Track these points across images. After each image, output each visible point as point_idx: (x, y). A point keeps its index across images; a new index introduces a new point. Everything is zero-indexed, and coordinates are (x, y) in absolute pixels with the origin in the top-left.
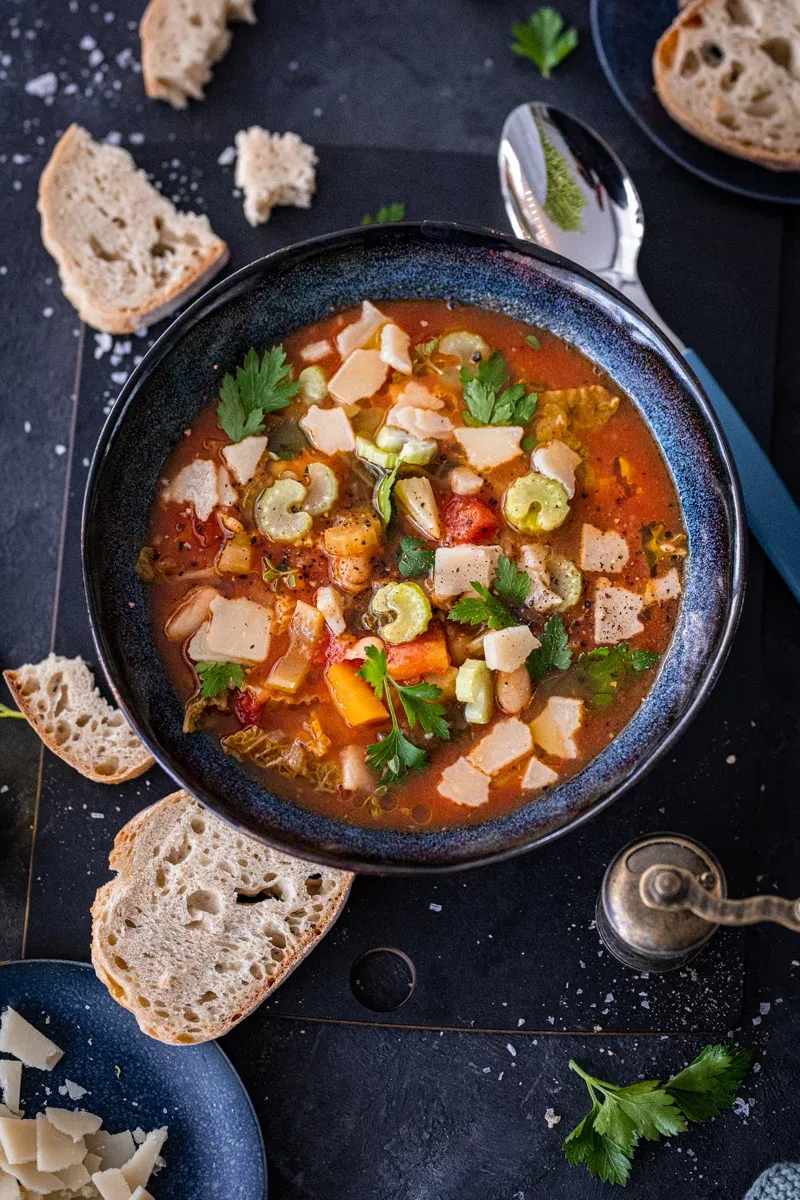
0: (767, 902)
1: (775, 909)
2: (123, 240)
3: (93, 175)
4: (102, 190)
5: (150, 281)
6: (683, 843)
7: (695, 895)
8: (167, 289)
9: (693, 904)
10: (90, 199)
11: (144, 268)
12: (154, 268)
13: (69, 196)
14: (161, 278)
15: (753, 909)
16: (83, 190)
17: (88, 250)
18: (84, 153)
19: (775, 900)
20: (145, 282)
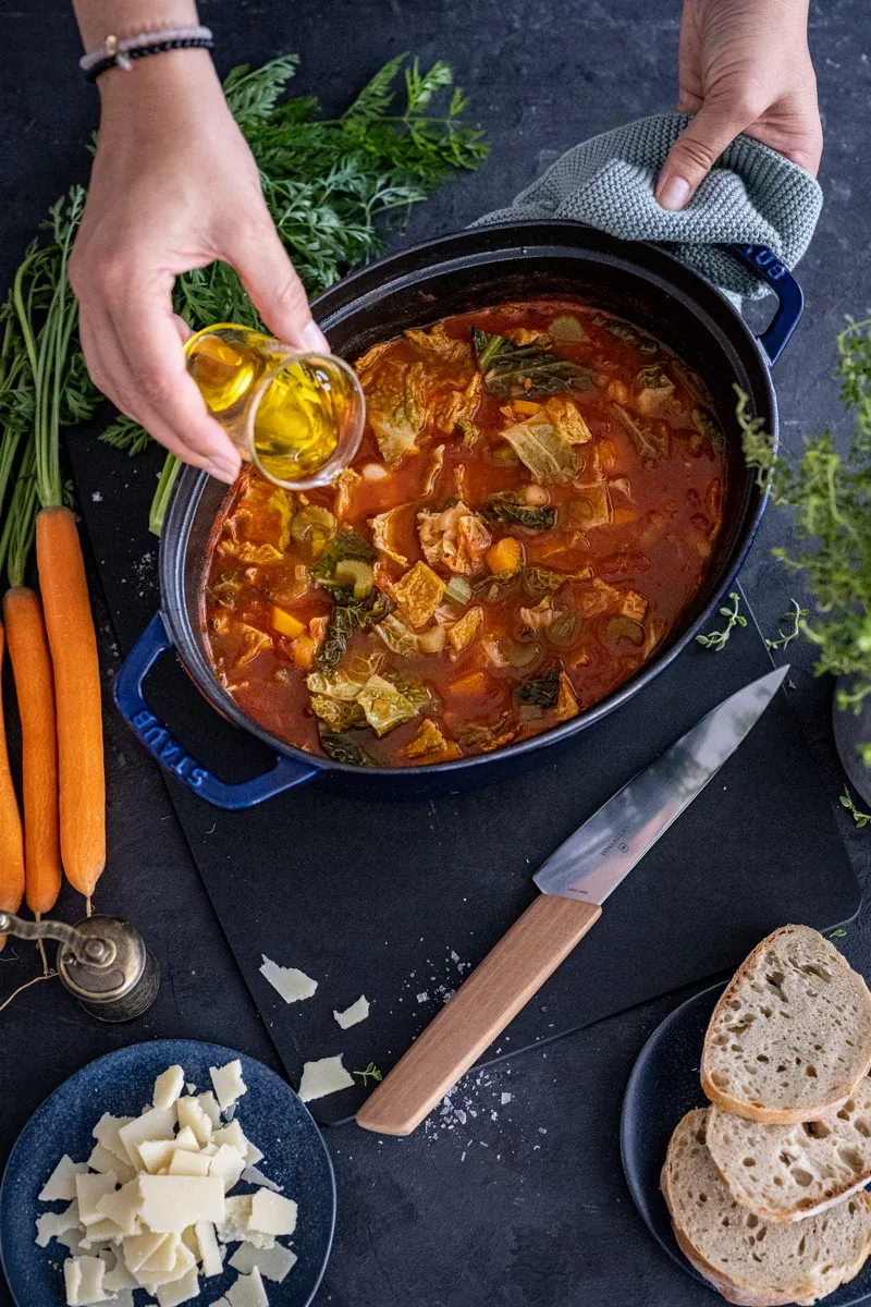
0: (29, 934)
1: (24, 929)
2: (806, 982)
3: (843, 1026)
4: (832, 1016)
5: (779, 954)
6: (83, 991)
7: (78, 944)
8: (764, 951)
9: (81, 938)
10: (840, 1009)
11: (786, 965)
12: (779, 966)
13: (855, 1009)
14: (771, 958)
15: (39, 931)
16: (846, 1013)
17: (829, 970)
18: (855, 1043)
19: (23, 936)
20: (782, 954)
